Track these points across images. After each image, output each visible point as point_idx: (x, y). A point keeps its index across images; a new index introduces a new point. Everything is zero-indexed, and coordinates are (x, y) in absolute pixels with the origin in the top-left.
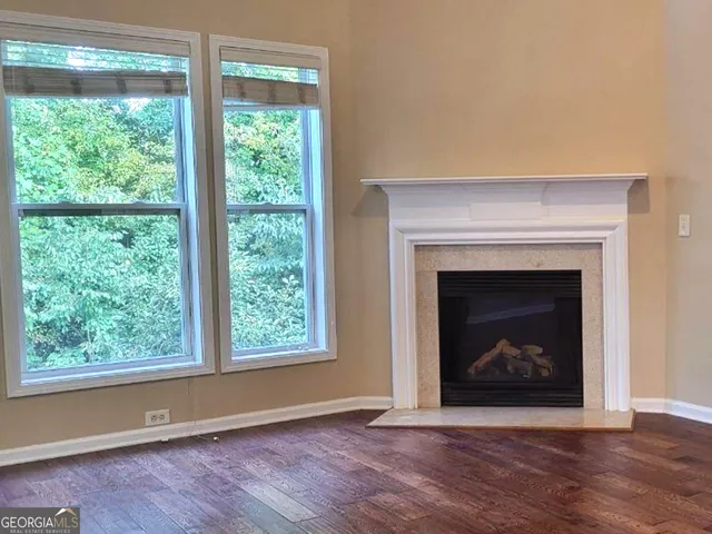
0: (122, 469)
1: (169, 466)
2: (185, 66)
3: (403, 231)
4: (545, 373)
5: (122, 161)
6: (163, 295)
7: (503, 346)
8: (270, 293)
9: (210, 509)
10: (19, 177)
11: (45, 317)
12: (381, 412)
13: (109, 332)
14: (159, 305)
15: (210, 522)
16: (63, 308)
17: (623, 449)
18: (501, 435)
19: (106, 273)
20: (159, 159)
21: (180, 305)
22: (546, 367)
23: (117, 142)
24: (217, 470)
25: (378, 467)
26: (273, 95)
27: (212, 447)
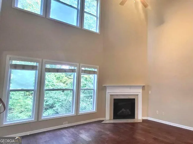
0: (58, 133)
1: (67, 132)
2: (76, 68)
3: (109, 93)
4: (129, 114)
5: (64, 79)
6: (68, 100)
7: (123, 110)
8: (87, 100)
9: (73, 140)
10: (46, 81)
11: (47, 104)
12: (103, 121)
13: (58, 106)
14: (68, 102)
15: (73, 142)
16: (51, 102)
17: (141, 126)
18: (122, 124)
19: (59, 96)
20: (70, 79)
21: (71, 102)
22: (130, 113)
23: (63, 76)
24: (75, 132)
25: (102, 130)
26: (90, 72)
27: (75, 128)
